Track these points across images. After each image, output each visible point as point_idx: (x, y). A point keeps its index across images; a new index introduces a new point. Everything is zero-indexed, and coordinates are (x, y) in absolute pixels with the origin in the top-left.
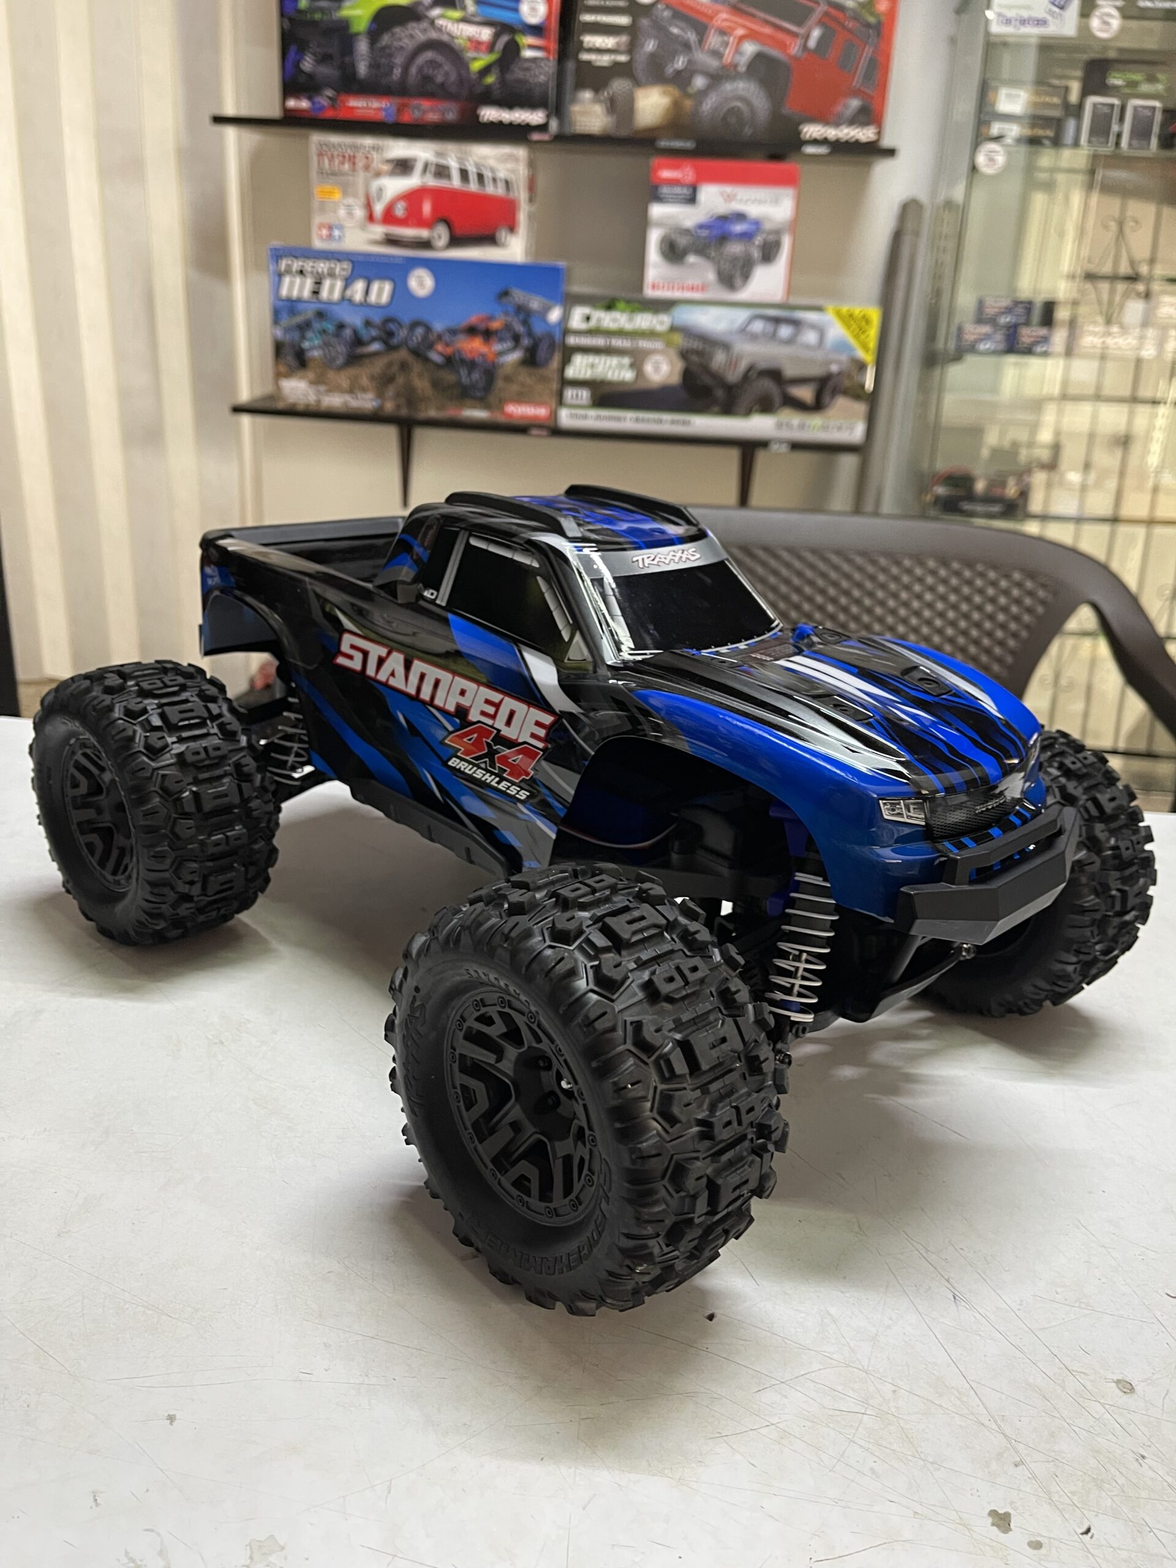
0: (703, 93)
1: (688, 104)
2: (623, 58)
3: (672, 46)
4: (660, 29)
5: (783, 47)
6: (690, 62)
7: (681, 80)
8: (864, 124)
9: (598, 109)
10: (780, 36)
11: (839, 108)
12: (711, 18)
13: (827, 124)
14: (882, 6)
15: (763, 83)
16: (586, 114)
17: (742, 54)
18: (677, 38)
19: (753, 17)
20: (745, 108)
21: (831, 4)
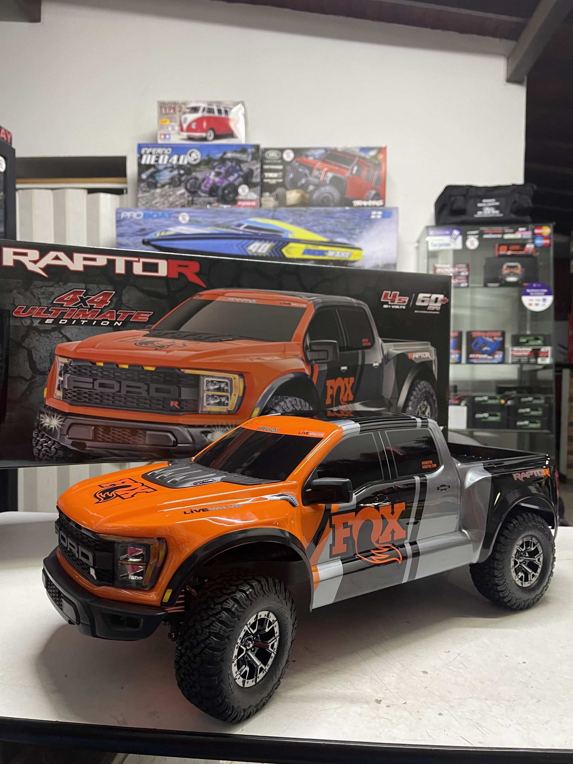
0: (313, 192)
1: (307, 196)
2: (281, 180)
3: (298, 176)
4: (295, 170)
5: (344, 174)
6: (307, 181)
7: (304, 187)
8: (378, 199)
9: (272, 199)
10: (342, 170)
11: (367, 194)
12: (314, 165)
13: (363, 200)
14: (381, 157)
15: (336, 187)
16: (267, 201)
17: (327, 177)
18: (301, 173)
19: (330, 164)
20: (329, 195)
21: (360, 157)
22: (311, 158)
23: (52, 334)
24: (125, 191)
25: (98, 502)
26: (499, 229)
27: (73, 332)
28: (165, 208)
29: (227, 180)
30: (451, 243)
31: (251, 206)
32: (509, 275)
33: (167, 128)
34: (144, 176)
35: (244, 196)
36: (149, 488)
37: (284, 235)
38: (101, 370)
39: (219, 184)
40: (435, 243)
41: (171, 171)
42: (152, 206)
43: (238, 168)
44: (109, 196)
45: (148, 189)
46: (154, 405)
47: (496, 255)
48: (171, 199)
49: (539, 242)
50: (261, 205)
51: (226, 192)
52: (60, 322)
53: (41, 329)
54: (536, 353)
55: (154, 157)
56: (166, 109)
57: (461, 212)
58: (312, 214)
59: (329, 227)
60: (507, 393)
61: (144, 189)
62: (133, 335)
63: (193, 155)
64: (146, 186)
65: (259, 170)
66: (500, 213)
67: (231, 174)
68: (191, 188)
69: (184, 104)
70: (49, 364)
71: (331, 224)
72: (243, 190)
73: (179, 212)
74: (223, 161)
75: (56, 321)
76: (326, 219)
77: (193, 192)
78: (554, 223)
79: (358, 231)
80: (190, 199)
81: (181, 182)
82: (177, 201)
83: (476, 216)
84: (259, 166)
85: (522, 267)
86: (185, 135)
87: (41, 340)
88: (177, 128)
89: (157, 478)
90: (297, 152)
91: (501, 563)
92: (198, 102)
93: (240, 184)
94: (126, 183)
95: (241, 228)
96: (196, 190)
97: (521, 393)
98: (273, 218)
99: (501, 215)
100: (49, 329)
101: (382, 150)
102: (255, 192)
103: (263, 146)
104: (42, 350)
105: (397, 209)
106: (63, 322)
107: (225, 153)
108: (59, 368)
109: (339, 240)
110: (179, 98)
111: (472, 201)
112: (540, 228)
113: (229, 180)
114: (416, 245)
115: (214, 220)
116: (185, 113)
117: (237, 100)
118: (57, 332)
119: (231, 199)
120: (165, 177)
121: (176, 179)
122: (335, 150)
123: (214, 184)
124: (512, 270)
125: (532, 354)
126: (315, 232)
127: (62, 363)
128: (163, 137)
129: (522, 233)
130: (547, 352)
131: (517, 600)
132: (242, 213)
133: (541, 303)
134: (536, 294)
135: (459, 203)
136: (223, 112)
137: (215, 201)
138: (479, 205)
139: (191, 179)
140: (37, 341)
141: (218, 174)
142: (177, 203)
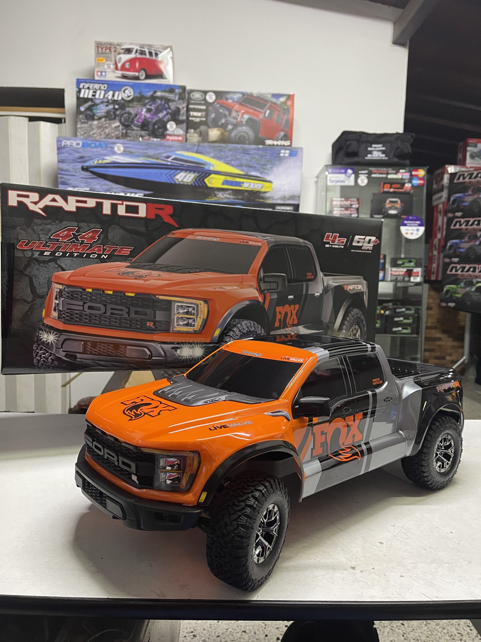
0: (231, 131)
1: (226, 134)
2: (204, 119)
3: (219, 116)
4: (216, 111)
5: (258, 116)
6: (226, 121)
7: (224, 126)
8: (286, 140)
9: (196, 135)
10: (256, 113)
11: (277, 135)
12: (233, 107)
13: (274, 140)
14: (289, 103)
15: (251, 127)
16: (192, 137)
17: (244, 118)
18: (222, 113)
19: (247, 107)
20: (246, 135)
21: (272, 102)
22: (230, 101)
23: (49, 264)
24: (63, 121)
25: (130, 420)
26: (384, 170)
27: (67, 263)
28: (101, 138)
29: (157, 117)
30: (346, 180)
31: (178, 141)
32: (390, 208)
33: (104, 66)
34: (82, 109)
35: (172, 131)
36: (169, 406)
37: (206, 168)
38: (90, 295)
39: (150, 120)
40: (333, 179)
41: (107, 106)
42: (90, 136)
43: (166, 106)
44: (49, 124)
45: (86, 121)
46: (133, 325)
47: (382, 192)
48: (107, 131)
49: (416, 182)
50: (186, 140)
51: (156, 127)
52: (56, 255)
53: (40, 259)
54: (409, 273)
55: (91, 92)
56: (102, 49)
57: (355, 154)
58: (230, 150)
59: (244, 162)
60: (385, 305)
61: (82, 121)
62: (117, 266)
63: (126, 91)
64: (84, 118)
65: (185, 109)
66: (386, 156)
67: (161, 111)
68: (124, 122)
69: (119, 45)
70: (47, 289)
71: (247, 160)
72: (171, 126)
73: (115, 143)
74: (153, 99)
75: (53, 253)
76: (242, 155)
77: (127, 125)
78: (428, 167)
79: (269, 166)
80: (124, 131)
81: (115, 116)
82: (112, 133)
83: (366, 158)
84: (185, 105)
85: (401, 202)
86: (119, 73)
87: (40, 269)
88: (112, 67)
89: (170, 396)
90: (218, 94)
91: (428, 455)
92: (131, 44)
93: (168, 121)
94: (64, 113)
95: (169, 160)
96: (129, 124)
97: (397, 304)
98: (197, 152)
99: (387, 158)
100: (47, 260)
101: (290, 97)
102: (181, 129)
103: (188, 88)
104: (41, 278)
105: (302, 149)
106: (58, 254)
107: (155, 92)
108: (55, 292)
109: (253, 173)
110: (115, 40)
111: (363, 145)
112: (416, 170)
113: (159, 117)
114: (316, 179)
115: (145, 151)
116: (119, 54)
117: (166, 45)
118: (53, 262)
119: (161, 133)
120: (101, 110)
121: (112, 113)
122: (251, 95)
123: (146, 119)
124: (393, 204)
125: (406, 274)
126: (233, 165)
127: (57, 288)
128: (99, 74)
129: (402, 174)
130: (418, 272)
131: (436, 482)
132: (170, 147)
133: (415, 232)
134: (411, 225)
135: (354, 147)
136: (154, 54)
137: (146, 135)
138: (369, 149)
139: (125, 113)
140: (37, 270)
141: (149, 111)
142: (113, 135)
